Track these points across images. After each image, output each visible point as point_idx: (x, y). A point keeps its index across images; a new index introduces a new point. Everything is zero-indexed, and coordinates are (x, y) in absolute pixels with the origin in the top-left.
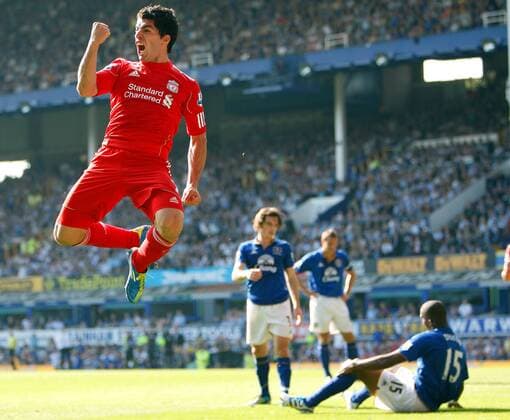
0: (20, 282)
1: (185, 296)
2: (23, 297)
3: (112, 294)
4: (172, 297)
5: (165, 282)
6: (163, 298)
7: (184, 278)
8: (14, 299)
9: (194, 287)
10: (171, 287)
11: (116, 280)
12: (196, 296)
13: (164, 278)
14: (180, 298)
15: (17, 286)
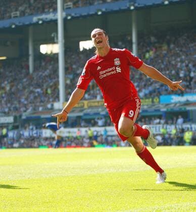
0: (98, 102)
1: (183, 108)
2: (100, 110)
3: (145, 107)
4: (177, 109)
5: (173, 101)
6: (172, 109)
7: (183, 99)
8: (95, 110)
9: (188, 103)
10: (176, 104)
11: (147, 100)
12: (189, 108)
13: (172, 99)
14: (181, 109)
15: (96, 104)
